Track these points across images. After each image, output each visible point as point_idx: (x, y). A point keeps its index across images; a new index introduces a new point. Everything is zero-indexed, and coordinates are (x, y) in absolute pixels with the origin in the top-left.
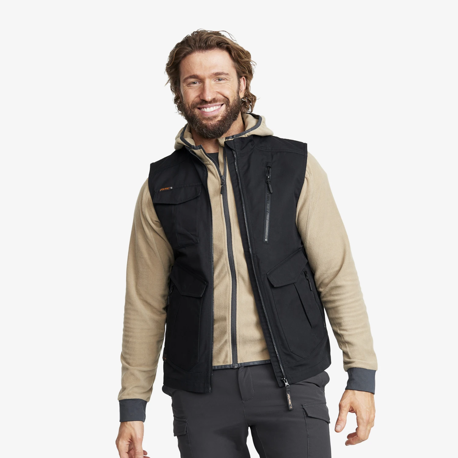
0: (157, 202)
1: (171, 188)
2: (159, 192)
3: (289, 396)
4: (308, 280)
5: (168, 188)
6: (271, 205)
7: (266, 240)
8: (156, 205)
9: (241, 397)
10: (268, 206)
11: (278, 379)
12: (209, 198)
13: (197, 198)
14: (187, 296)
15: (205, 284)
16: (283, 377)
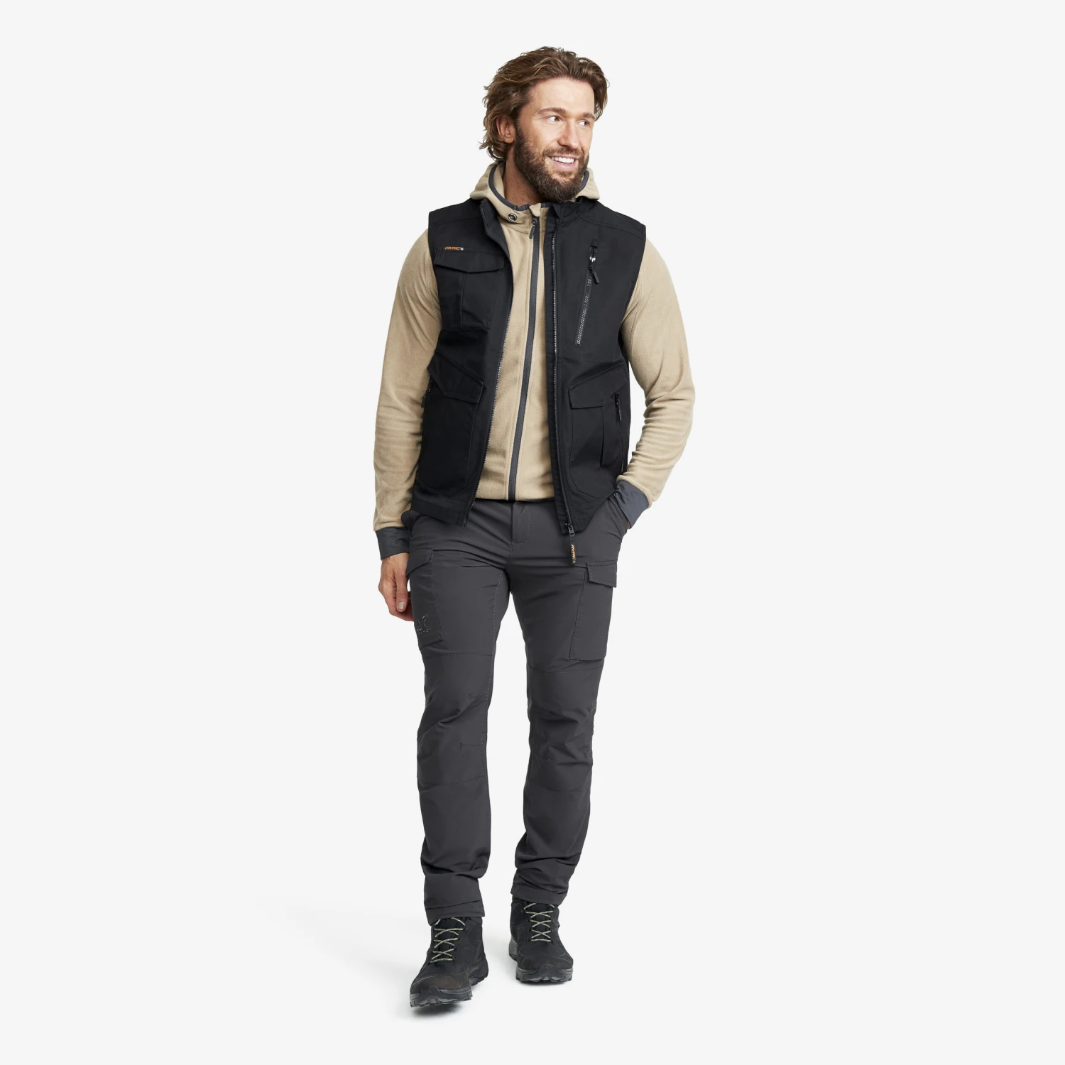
0: (439, 263)
1: (462, 249)
2: (443, 250)
3: (573, 547)
4: (617, 406)
5: (456, 248)
6: (590, 298)
7: (578, 342)
8: (436, 267)
9: (512, 537)
10: (587, 299)
11: (562, 525)
12: (512, 279)
13: (497, 271)
14: (454, 399)
15: (481, 385)
16: (568, 523)
